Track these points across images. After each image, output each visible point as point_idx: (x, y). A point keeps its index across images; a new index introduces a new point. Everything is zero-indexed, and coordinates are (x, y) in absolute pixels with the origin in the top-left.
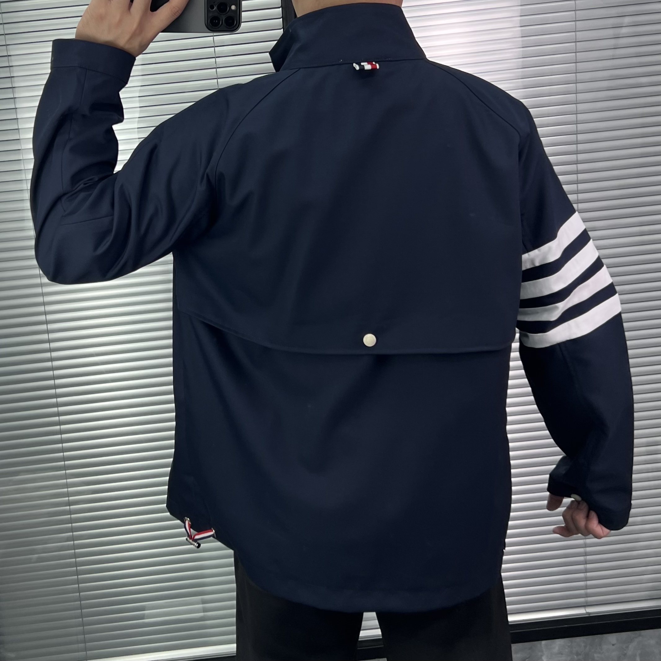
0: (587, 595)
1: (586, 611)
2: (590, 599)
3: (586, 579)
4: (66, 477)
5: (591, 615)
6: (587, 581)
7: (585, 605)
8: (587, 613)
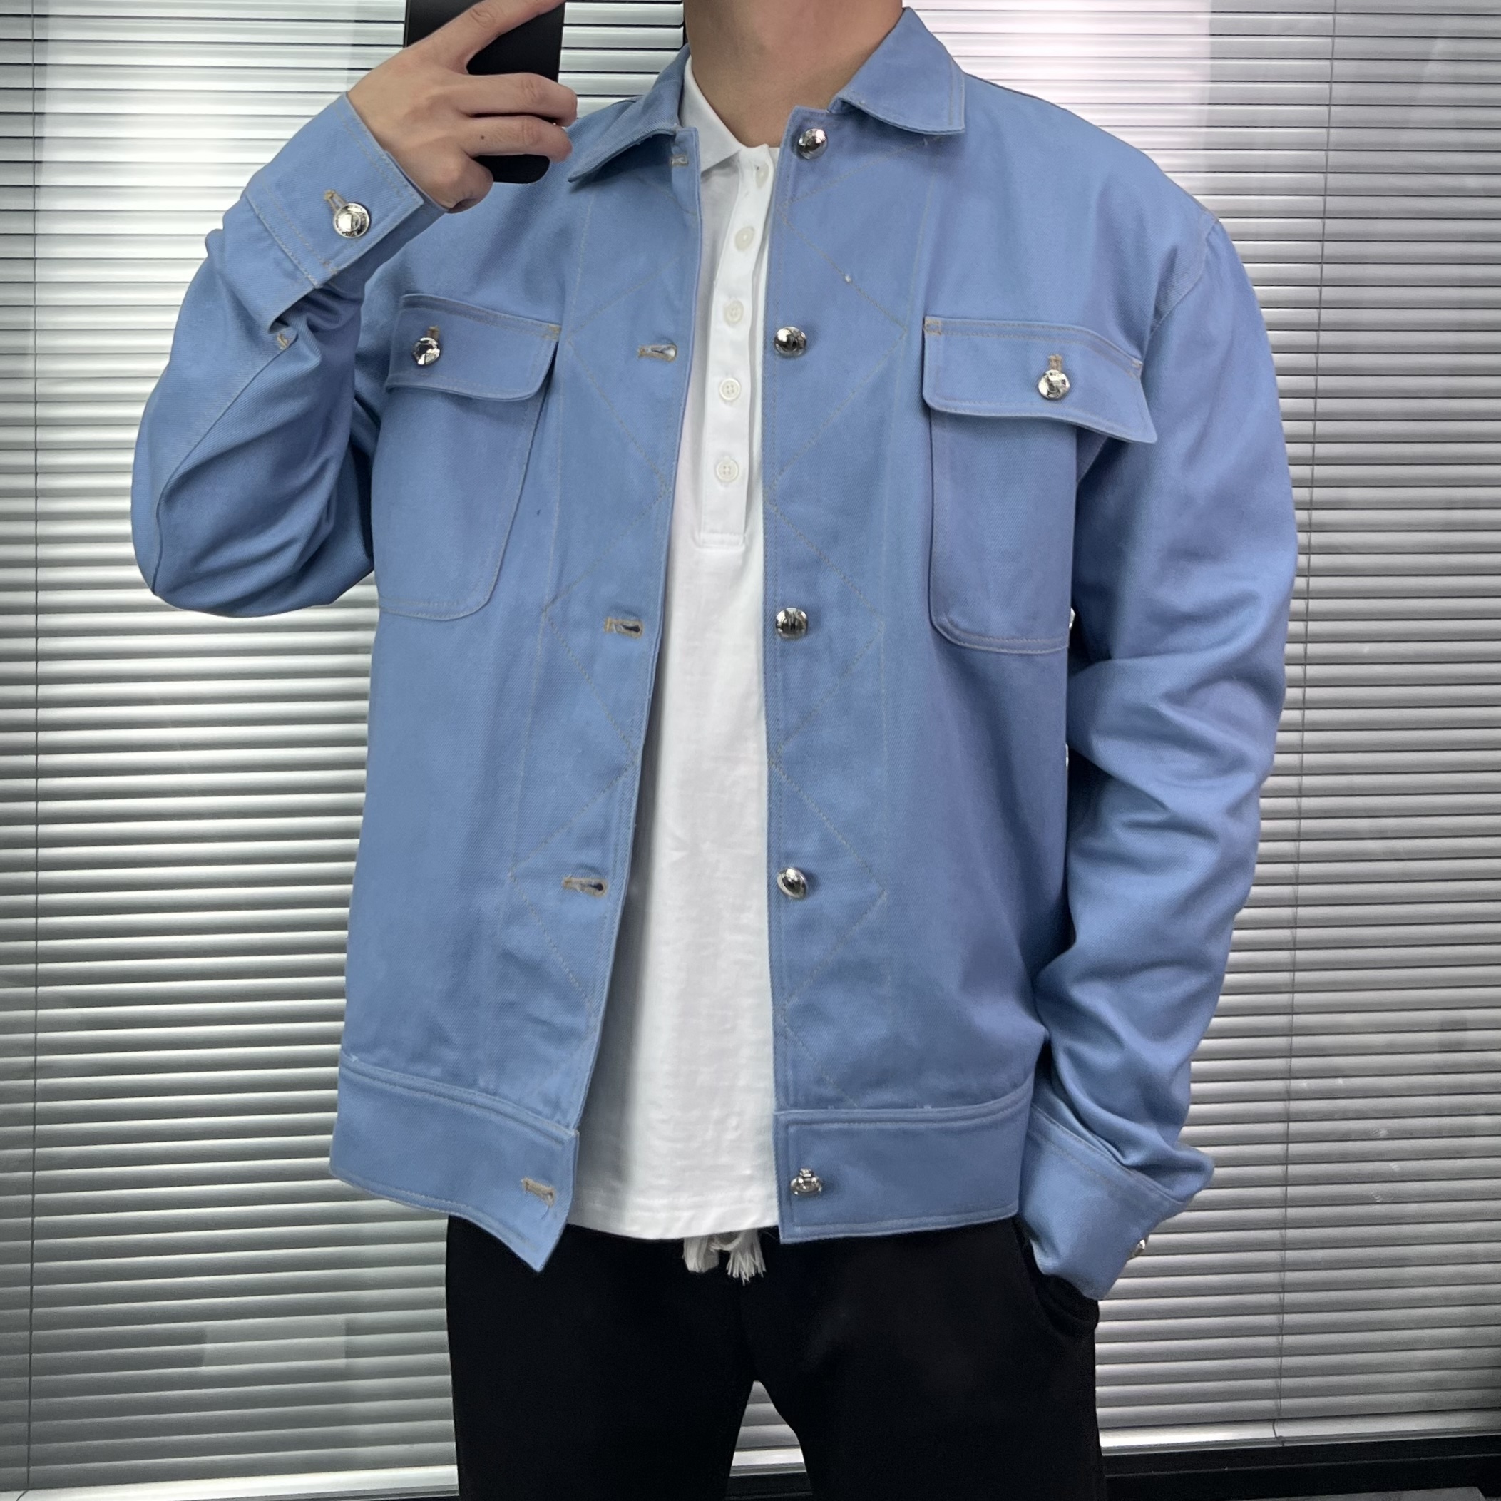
0: (1279, 1393)
1: (1275, 1434)
2: (1286, 1403)
3: (1280, 1352)
4: (37, 1003)
5: (1286, 1445)
6: (1281, 1356)
7: (1276, 1417)
8: (1276, 1437)
